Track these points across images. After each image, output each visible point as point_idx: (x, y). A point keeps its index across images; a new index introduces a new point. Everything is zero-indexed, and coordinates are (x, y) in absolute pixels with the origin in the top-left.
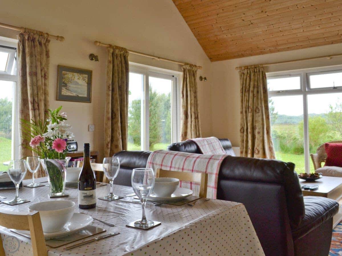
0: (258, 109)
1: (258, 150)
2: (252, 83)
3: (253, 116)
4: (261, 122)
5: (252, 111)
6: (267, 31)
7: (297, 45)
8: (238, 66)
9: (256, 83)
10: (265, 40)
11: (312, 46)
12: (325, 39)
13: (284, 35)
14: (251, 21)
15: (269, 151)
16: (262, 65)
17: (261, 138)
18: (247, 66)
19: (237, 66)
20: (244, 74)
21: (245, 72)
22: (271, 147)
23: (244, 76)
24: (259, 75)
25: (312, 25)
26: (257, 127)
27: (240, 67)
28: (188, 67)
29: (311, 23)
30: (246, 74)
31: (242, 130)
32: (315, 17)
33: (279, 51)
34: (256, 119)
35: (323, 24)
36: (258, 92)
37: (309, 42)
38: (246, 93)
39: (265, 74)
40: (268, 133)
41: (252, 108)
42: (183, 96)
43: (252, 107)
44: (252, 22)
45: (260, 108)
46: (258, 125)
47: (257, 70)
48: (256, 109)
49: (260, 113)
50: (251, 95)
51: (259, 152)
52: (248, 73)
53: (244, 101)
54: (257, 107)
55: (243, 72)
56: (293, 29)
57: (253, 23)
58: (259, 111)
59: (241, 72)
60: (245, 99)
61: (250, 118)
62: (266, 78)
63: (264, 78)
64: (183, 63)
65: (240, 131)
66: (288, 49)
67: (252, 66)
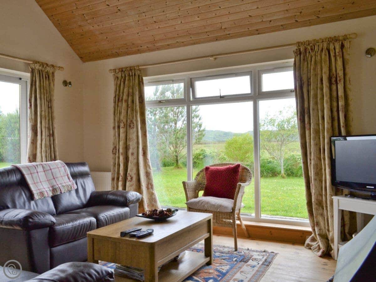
0: (133, 123)
1: (130, 176)
2: (126, 90)
3: (126, 132)
4: (135, 141)
5: (126, 126)
6: (140, 21)
7: (177, 42)
8: (112, 68)
9: (131, 91)
10: (139, 34)
11: (194, 44)
12: (208, 34)
13: (160, 27)
14: (117, 7)
15: (145, 177)
16: (138, 66)
17: (135, 161)
18: (122, 68)
19: (110, 69)
20: (118, 78)
21: (119, 75)
22: (148, 171)
23: (117, 80)
24: (135, 80)
25: (190, 14)
26: (131, 147)
27: (113, 70)
28: (37, 67)
29: (189, 12)
30: (120, 78)
31: (114, 151)
32: (192, 3)
33: (158, 49)
34: (131, 137)
35: (202, 13)
36: (133, 102)
37: (191, 38)
38: (120, 102)
39: (142, 79)
40: (145, 154)
41: (125, 123)
42: (31, 105)
43: (125, 120)
44: (119, 8)
45: (135, 122)
46: (132, 144)
47: (132, 73)
48: (130, 124)
49: (135, 129)
50: (124, 105)
51: (132, 178)
52: (122, 77)
53: (117, 113)
54: (131, 121)
55: (117, 76)
56: (169, 19)
57: (121, 10)
58: (134, 125)
59: (115, 75)
60: (117, 111)
61: (122, 135)
62: (143, 83)
63: (141, 84)
64: (31, 61)
65: (113, 151)
66: (169, 46)
67: (127, 68)
